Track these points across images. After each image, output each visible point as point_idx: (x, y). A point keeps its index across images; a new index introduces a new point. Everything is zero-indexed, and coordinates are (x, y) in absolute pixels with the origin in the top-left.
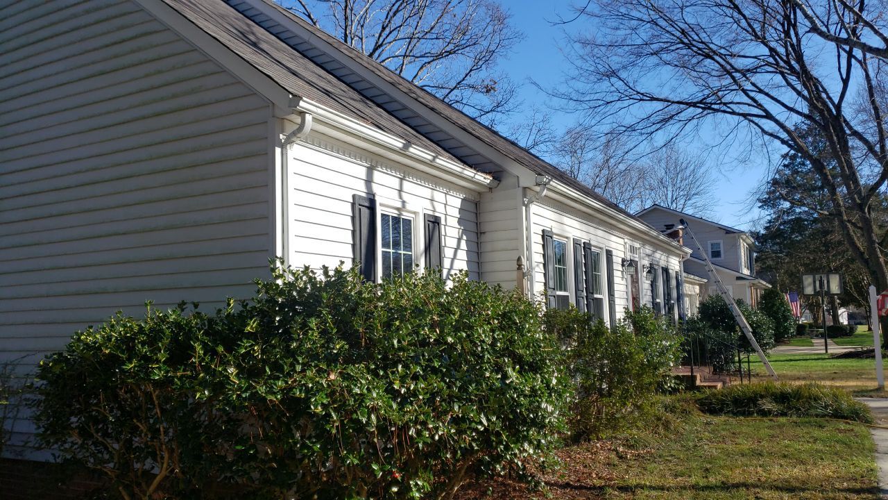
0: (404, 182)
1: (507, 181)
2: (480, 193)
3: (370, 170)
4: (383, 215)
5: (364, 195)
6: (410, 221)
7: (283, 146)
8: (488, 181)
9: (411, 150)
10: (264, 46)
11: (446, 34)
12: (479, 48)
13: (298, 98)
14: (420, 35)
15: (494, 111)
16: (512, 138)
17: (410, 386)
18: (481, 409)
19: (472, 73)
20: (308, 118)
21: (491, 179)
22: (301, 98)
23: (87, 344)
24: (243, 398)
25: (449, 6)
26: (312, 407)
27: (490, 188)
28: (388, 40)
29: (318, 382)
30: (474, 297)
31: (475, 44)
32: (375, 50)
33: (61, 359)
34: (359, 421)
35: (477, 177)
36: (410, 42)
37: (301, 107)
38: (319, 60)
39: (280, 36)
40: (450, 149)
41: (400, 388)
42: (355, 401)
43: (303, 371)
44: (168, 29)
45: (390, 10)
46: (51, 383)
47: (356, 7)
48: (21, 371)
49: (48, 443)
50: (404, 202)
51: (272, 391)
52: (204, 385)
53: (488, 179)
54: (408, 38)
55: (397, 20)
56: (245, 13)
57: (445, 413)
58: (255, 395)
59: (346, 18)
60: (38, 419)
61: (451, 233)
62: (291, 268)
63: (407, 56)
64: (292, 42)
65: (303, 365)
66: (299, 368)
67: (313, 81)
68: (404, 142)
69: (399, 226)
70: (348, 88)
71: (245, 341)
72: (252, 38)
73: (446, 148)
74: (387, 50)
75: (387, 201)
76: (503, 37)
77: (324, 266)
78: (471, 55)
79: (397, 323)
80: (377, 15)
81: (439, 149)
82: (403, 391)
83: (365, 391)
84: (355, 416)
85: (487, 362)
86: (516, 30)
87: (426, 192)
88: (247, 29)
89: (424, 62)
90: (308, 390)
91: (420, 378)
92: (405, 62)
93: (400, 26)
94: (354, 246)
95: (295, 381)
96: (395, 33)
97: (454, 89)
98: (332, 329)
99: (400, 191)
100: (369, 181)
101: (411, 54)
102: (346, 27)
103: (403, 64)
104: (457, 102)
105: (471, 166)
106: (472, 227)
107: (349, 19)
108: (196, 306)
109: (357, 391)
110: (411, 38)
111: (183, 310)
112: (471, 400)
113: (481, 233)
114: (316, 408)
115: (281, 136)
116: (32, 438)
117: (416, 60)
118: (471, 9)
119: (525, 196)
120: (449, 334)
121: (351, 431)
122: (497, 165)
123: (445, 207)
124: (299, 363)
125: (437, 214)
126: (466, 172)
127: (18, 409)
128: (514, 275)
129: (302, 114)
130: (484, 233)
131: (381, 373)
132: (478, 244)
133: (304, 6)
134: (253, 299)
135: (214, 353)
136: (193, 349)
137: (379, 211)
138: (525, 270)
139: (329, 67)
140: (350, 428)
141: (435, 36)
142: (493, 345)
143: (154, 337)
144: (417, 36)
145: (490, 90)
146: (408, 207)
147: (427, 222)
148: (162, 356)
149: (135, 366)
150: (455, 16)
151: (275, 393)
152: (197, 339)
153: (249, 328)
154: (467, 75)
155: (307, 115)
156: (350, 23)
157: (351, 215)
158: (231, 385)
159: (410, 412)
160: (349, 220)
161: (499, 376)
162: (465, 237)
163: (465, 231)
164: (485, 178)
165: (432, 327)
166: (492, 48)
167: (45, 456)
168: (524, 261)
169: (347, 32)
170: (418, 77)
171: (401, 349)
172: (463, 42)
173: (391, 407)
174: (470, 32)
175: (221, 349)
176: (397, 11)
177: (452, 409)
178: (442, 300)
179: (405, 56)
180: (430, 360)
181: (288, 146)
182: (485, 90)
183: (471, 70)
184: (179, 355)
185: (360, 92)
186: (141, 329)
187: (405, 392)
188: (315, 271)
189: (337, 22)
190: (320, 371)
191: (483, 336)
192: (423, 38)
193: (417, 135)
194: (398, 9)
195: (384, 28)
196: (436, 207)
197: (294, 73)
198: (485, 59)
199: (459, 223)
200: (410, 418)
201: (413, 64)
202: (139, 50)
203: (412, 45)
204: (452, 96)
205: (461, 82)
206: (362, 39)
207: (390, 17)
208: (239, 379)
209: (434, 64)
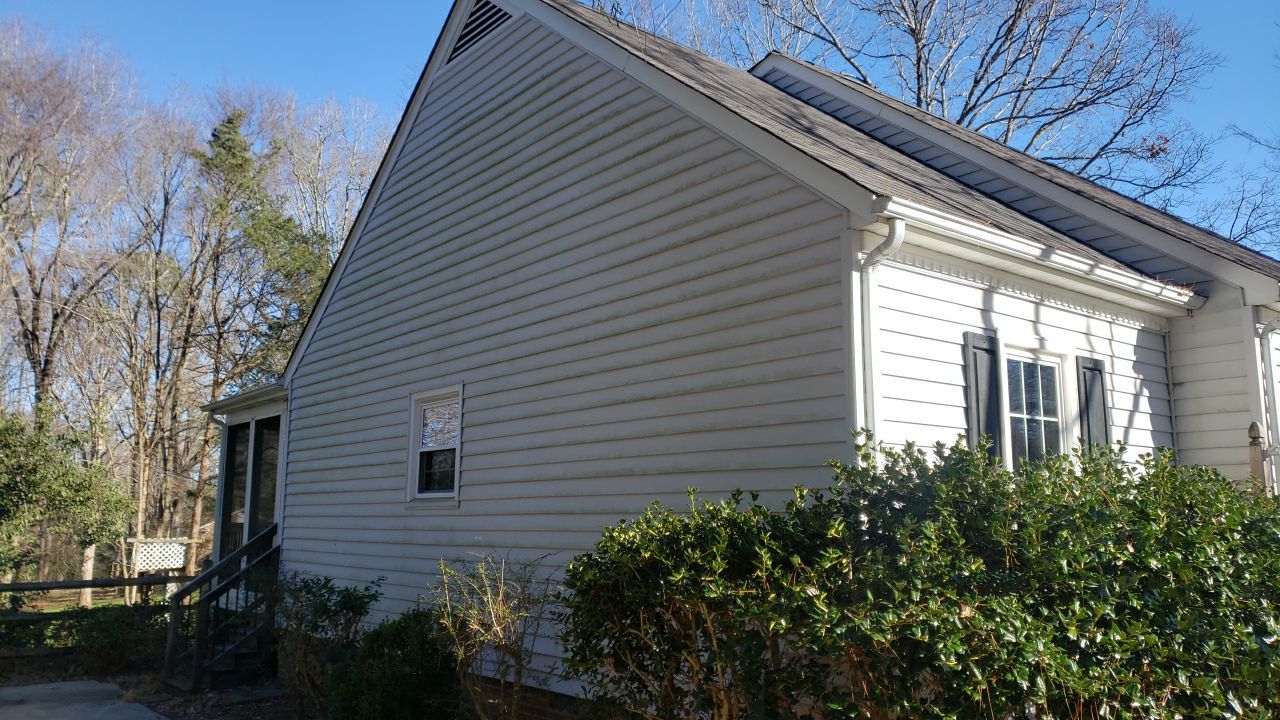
0: (1042, 308)
1: (1220, 298)
2: (1169, 320)
3: (988, 293)
4: (1009, 361)
5: (980, 332)
6: (1052, 369)
7: (862, 270)
8: (1186, 299)
9: (1054, 257)
10: (821, 131)
11: (1078, 76)
12: (1136, 90)
13: (884, 198)
14: (1034, 84)
15: (1168, 184)
16: (1204, 225)
17: (1095, 637)
18: (1226, 686)
19: (1126, 130)
20: (900, 226)
21: (1192, 294)
22: (888, 198)
23: (621, 544)
24: (838, 635)
25: (1082, 33)
26: (942, 657)
27: (1189, 311)
28: (986, 97)
29: (947, 619)
30: (1189, 493)
31: (1128, 85)
32: (963, 117)
33: (591, 564)
34: (1016, 685)
35: (1165, 292)
36: (1019, 97)
37: (889, 211)
38: (894, 141)
39: (837, 114)
40: (1111, 251)
41: (1078, 638)
42: (1009, 654)
43: (924, 600)
44: (703, 127)
45: (987, 54)
46: (580, 592)
47: (933, 58)
48: (542, 573)
49: (576, 672)
50: (1042, 340)
51: (880, 628)
52: (779, 610)
53: (1186, 295)
54: (1015, 92)
55: (997, 68)
56: (788, 90)
57: (1161, 685)
58: (852, 632)
59: (919, 77)
60: (565, 639)
61: (1123, 385)
62: (883, 445)
63: (1015, 118)
64: (854, 121)
65: (923, 592)
66: (916, 596)
67: (895, 172)
68: (1043, 247)
69: (1036, 380)
70: (941, 175)
71: (831, 551)
72: (805, 122)
73: (1105, 251)
74: (982, 114)
75: (1015, 340)
76: (1179, 67)
77: (938, 443)
78: (1123, 102)
79: (1065, 534)
80: (965, 65)
81: (1096, 254)
82: (1083, 643)
83: (1023, 639)
84: (1009, 677)
85: (1227, 605)
86: (1206, 52)
87: (1080, 323)
88: (794, 111)
89: (1041, 124)
90: (933, 632)
91: (1114, 625)
92: (1011, 127)
93: (1001, 77)
94: (967, 410)
95: (911, 615)
96: (994, 86)
97: (1096, 156)
98: (957, 539)
99: (1036, 322)
100: (986, 311)
101: (1021, 114)
102: (919, 89)
103: (1008, 130)
104: (1102, 177)
105: (1152, 276)
106: (1160, 375)
107: (924, 77)
108: (755, 497)
109: (1011, 638)
110: (1020, 91)
111: (738, 502)
112: (1209, 669)
113: (1175, 385)
114: (948, 659)
115: (860, 255)
116: (559, 663)
117: (1029, 121)
118: (1120, 32)
119: (1257, 319)
120: (1153, 555)
121: (1004, 699)
122: (1200, 271)
123: (1111, 344)
124: (917, 589)
125: (1096, 357)
126: (1146, 286)
127: (538, 624)
128: (1246, 454)
129: (890, 220)
130: (1181, 384)
131: (1046, 612)
132: (1170, 403)
133: (857, 69)
134: (830, 489)
135: (788, 567)
136: (757, 556)
137: (1004, 355)
138: (1265, 447)
139: (909, 149)
140: (1002, 694)
141: (1059, 82)
142: (1238, 576)
143: (704, 538)
144: (1030, 86)
145: (1158, 153)
146: (1049, 347)
147: (1082, 370)
148: (719, 565)
149: (683, 578)
150: (1092, 47)
151: (882, 631)
152: (762, 543)
153: (833, 532)
154: (1116, 135)
155: (898, 222)
156: (924, 82)
157: (962, 363)
158: (819, 615)
159: (1099, 678)
160: (959, 371)
161: (1250, 630)
162: (1146, 392)
163: (1144, 382)
164: (1180, 294)
165: (1120, 541)
166: (1159, 87)
167: (573, 688)
168: (1263, 430)
169: (922, 96)
170: (1032, 146)
171: (1075, 576)
172: (1108, 85)
173: (1068, 668)
174: (1118, 68)
175: (797, 560)
176: (997, 54)
177: (1175, 681)
178: (1132, 498)
179: (1010, 118)
180: (1124, 596)
181: (870, 269)
182: (1149, 154)
183: (1124, 126)
184: (740, 565)
185: (957, 180)
186: (686, 527)
187: (1086, 646)
188: (924, 450)
189: (904, 84)
190: (949, 603)
191: (1216, 559)
192: (1038, 88)
193: (1056, 234)
194: (998, 50)
195: (977, 82)
196: (1094, 344)
197: (871, 165)
198: (1150, 104)
199: (1134, 368)
200: (1100, 689)
201: (1024, 129)
202: (668, 158)
203: (1021, 101)
204: (1092, 170)
205: (1106, 146)
206: (942, 102)
207: (984, 66)
208: (829, 605)
209: (1058, 124)
